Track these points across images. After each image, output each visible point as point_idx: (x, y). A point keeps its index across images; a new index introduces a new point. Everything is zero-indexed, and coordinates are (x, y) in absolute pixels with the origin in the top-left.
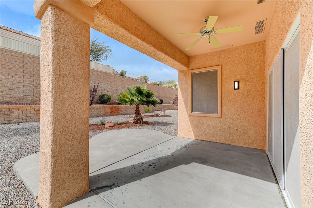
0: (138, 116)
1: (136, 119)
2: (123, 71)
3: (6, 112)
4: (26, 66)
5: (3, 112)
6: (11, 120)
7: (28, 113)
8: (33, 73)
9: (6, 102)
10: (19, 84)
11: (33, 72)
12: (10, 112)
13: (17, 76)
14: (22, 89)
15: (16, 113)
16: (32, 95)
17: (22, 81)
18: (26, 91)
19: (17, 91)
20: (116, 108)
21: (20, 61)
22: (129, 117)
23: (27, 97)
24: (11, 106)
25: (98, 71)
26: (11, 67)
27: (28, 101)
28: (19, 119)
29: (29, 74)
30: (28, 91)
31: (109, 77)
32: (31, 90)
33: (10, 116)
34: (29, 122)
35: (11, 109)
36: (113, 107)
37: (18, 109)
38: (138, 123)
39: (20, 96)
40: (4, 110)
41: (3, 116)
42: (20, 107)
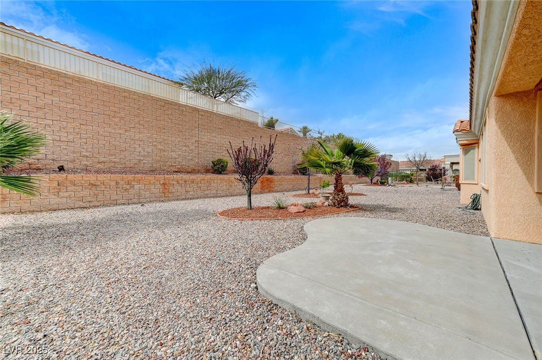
0: (341, 193)
1: (337, 200)
2: (272, 118)
3: (124, 186)
4: (142, 113)
5: (121, 186)
6: (131, 199)
7: (151, 188)
8: (151, 125)
9: (118, 170)
10: (133, 142)
11: (152, 123)
12: (129, 186)
13: (132, 130)
14: (138, 150)
15: (136, 187)
16: (151, 159)
17: (137, 137)
18: (142, 153)
19: (131, 153)
20: (268, 180)
21: (135, 106)
22: (294, 196)
23: (144, 163)
24: (130, 177)
25: (238, 120)
26: (124, 115)
27: (145, 169)
28: (140, 198)
29: (147, 126)
30: (146, 154)
31: (253, 129)
32: (150, 151)
33: (130, 193)
34: (153, 201)
35: (130, 182)
36: (265, 179)
37: (139, 181)
38: (341, 206)
39: (136, 161)
40: (122, 183)
41: (121, 192)
42: (142, 178)
